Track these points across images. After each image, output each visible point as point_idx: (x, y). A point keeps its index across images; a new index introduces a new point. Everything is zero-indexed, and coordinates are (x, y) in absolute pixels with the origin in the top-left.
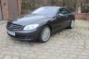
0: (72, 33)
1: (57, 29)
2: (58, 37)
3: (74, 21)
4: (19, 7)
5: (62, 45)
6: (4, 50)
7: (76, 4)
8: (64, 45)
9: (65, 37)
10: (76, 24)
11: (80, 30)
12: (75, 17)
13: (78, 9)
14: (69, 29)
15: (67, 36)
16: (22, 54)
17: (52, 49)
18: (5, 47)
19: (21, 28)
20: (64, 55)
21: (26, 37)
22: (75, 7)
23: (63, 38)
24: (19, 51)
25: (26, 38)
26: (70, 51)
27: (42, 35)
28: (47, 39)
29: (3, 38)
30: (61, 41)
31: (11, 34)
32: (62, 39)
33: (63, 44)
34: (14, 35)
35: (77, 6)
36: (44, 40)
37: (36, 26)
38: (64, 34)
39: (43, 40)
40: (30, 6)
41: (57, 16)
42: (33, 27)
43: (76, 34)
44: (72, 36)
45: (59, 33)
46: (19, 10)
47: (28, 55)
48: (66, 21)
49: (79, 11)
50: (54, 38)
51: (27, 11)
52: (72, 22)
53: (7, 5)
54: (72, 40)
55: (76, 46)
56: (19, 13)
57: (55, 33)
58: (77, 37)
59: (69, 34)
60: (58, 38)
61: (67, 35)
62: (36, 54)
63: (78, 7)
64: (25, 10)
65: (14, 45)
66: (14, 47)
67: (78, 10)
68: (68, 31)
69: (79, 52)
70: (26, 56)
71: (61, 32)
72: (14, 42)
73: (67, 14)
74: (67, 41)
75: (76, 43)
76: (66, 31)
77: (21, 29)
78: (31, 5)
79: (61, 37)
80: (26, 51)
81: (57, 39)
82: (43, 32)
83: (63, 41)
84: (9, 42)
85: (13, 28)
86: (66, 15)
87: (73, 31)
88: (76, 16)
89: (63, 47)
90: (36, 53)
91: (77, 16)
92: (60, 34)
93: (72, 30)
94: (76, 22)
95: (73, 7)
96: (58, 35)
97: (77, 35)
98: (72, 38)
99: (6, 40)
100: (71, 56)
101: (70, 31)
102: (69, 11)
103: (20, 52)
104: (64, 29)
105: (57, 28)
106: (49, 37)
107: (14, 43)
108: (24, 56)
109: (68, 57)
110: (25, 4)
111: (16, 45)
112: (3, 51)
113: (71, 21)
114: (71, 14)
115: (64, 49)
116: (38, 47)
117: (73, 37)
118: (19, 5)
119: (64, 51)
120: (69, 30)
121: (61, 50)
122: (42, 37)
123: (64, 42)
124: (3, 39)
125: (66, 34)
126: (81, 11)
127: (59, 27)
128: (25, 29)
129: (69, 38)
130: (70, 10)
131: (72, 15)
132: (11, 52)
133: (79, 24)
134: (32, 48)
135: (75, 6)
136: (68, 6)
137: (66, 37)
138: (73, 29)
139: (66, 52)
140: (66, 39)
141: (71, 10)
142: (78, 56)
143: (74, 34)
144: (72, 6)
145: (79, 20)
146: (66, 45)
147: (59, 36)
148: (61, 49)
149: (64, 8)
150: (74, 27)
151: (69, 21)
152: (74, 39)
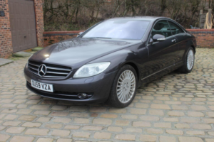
0: (189, 82)
1: (149, 74)
2: (156, 95)
3: (194, 52)
4: (38, 18)
5: (167, 110)
6: (30, 128)
7: (198, 4)
8: (171, 110)
9: (172, 93)
10: (199, 61)
11: (210, 76)
12: (195, 41)
13: (204, 18)
14: (181, 75)
15: (177, 91)
16: (77, 134)
17: (143, 121)
18: (31, 121)
19: (69, 72)
20: (175, 132)
21: (80, 95)
22: (196, 13)
23: (169, 95)
24: (66, 127)
25: (80, 97)
26: (187, 123)
27: (118, 88)
28: (129, 100)
29: (17, 102)
30: (163, 102)
31: (41, 89)
32: (167, 98)
33: (169, 108)
34: (52, 90)
35: (201, 11)
36: (123, 102)
37: (104, 67)
38: (168, 86)
39: (120, 101)
40: (66, 15)
41: (151, 40)
42: (97, 69)
43: (200, 86)
44: (190, 92)
45: (155, 84)
46: (38, 28)
47: (89, 134)
48: (173, 53)
49: (207, 23)
50: (144, 97)
51: (60, 29)
52: (189, 56)
53: (8, 15)
54: (190, 99)
55: (201, 111)
56: (38, 36)
57: (147, 85)
58: (203, 91)
59: (183, 87)
60: (155, 97)
61: (179, 89)
62: (109, 132)
63: (205, 11)
64: (54, 27)
65: (50, 115)
66: (52, 120)
67: (204, 22)
68: (178, 79)
69: (210, 124)
70: (87, 136)
71: (160, 82)
72: (48, 110)
73: (174, 33)
74: (179, 103)
75: (202, 105)
76: (175, 78)
77: (69, 74)
78: (70, 13)
79: (163, 95)
80: (83, 126)
81: (152, 98)
82: (120, 81)
83: (167, 102)
84: (34, 111)
85: (47, 74)
86: (173, 38)
87: (193, 79)
88: (200, 39)
89: (170, 116)
90: (108, 130)
91: (202, 37)
92: (158, 86)
93: (189, 76)
94: (201, 55)
95: (189, 14)
96: (155, 90)
97: (204, 87)
98: (190, 95)
99: (26, 106)
100: (191, 133)
101: (186, 78)
102: (178, 27)
103: (70, 130)
104: (169, 74)
105: (151, 71)
106: (133, 93)
107: (49, 112)
108: (81, 138)
109: (184, 134)
110: (52, 9)
111: (54, 115)
112: (26, 128)
113: (185, 52)
114: (185, 34)
115: (173, 120)
116: (110, 118)
117: (194, 93)
118: (38, 15)
119: (173, 123)
120: (183, 76)
121: (166, 122)
122: (118, 94)
123: (170, 106)
124: (18, 104)
125: (175, 87)
126: (212, 24)
127: (155, 68)
128: (77, 74)
129: (183, 96)
130: (180, 22)
131: (189, 37)
132: (48, 130)
133: (210, 59)
134: (95, 120)
135: (195, 10)
136: (174, 11)
137: (176, 93)
138: (191, 73)
139: (178, 126)
140: (176, 99)
141: (185, 21)
142: (206, 133)
143: (196, 86)
144: (186, 9)
145: (207, 49)
146: (178, 110)
147: (157, 92)
148: (165, 119)
149: (165, 21)
150: (195, 67)
151: (181, 53)
152: (196, 96)
